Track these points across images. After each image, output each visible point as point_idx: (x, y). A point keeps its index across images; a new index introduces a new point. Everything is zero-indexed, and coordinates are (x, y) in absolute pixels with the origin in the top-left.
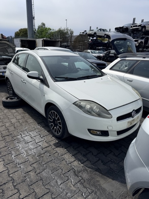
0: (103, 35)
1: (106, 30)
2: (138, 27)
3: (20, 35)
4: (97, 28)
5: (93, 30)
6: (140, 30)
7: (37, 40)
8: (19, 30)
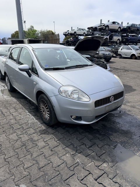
0: (83, 34)
1: (84, 29)
2: (102, 27)
3: (16, 37)
4: (78, 28)
5: (74, 30)
6: (104, 29)
7: (25, 40)
8: (15, 32)
